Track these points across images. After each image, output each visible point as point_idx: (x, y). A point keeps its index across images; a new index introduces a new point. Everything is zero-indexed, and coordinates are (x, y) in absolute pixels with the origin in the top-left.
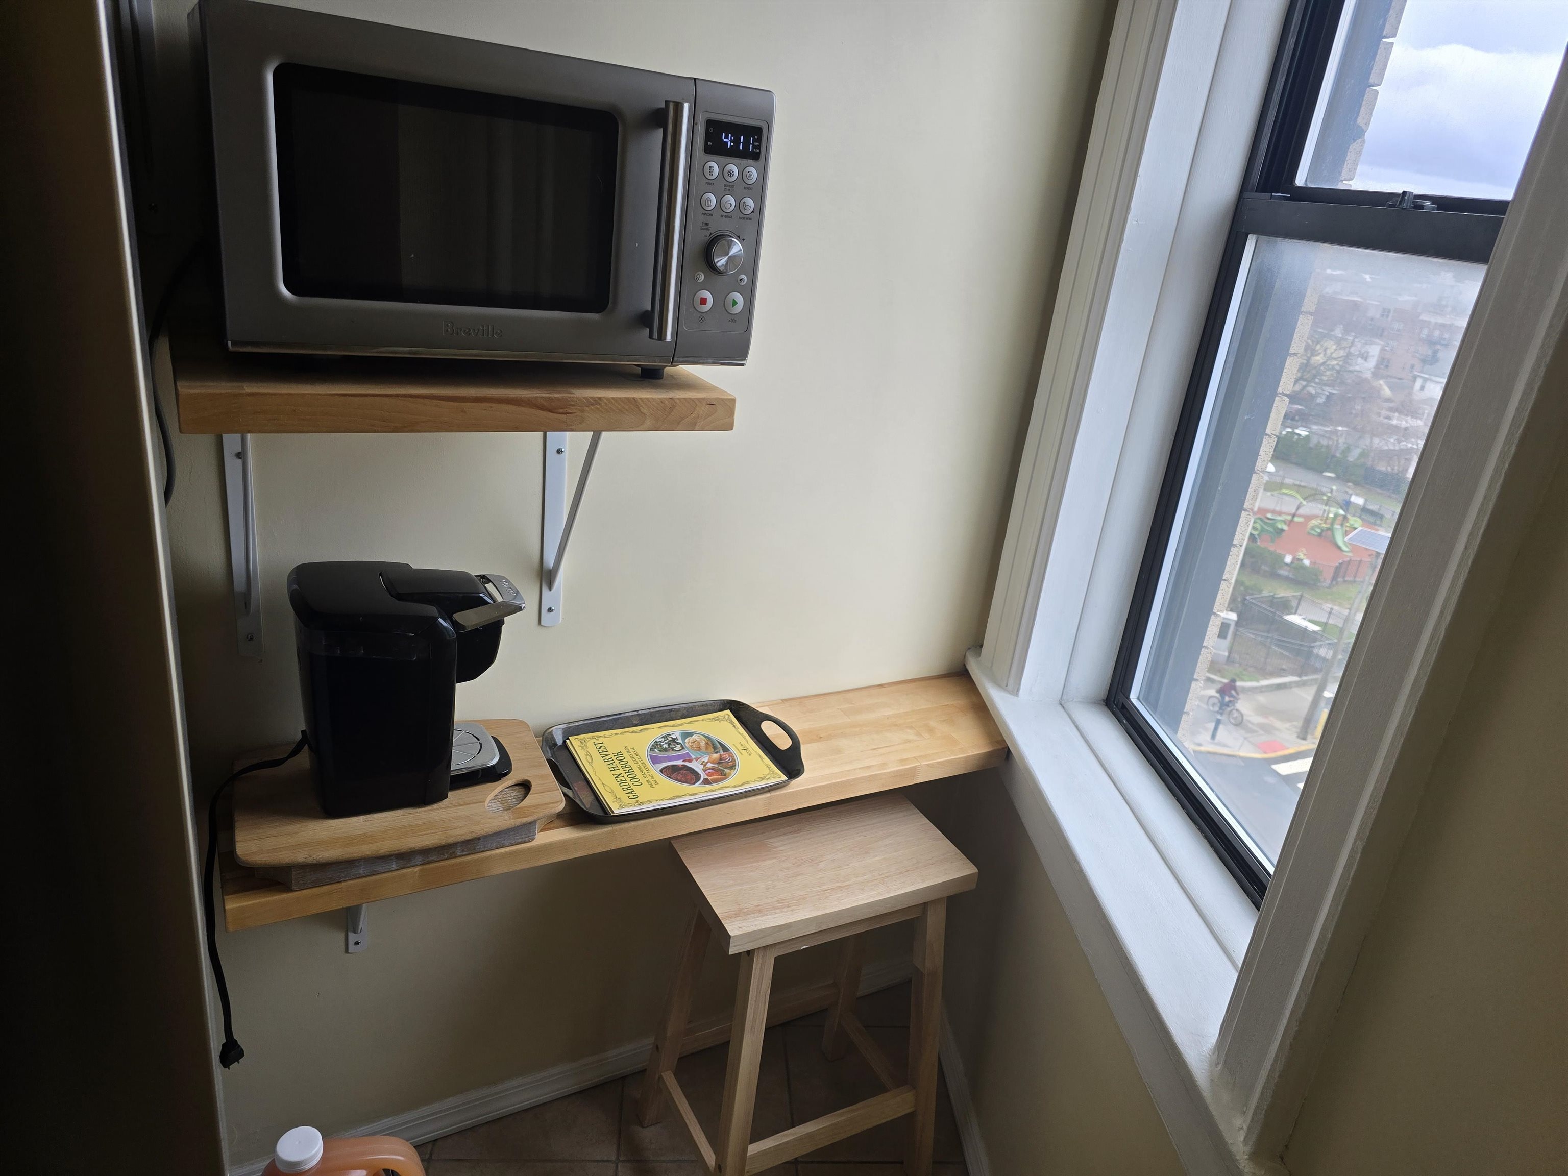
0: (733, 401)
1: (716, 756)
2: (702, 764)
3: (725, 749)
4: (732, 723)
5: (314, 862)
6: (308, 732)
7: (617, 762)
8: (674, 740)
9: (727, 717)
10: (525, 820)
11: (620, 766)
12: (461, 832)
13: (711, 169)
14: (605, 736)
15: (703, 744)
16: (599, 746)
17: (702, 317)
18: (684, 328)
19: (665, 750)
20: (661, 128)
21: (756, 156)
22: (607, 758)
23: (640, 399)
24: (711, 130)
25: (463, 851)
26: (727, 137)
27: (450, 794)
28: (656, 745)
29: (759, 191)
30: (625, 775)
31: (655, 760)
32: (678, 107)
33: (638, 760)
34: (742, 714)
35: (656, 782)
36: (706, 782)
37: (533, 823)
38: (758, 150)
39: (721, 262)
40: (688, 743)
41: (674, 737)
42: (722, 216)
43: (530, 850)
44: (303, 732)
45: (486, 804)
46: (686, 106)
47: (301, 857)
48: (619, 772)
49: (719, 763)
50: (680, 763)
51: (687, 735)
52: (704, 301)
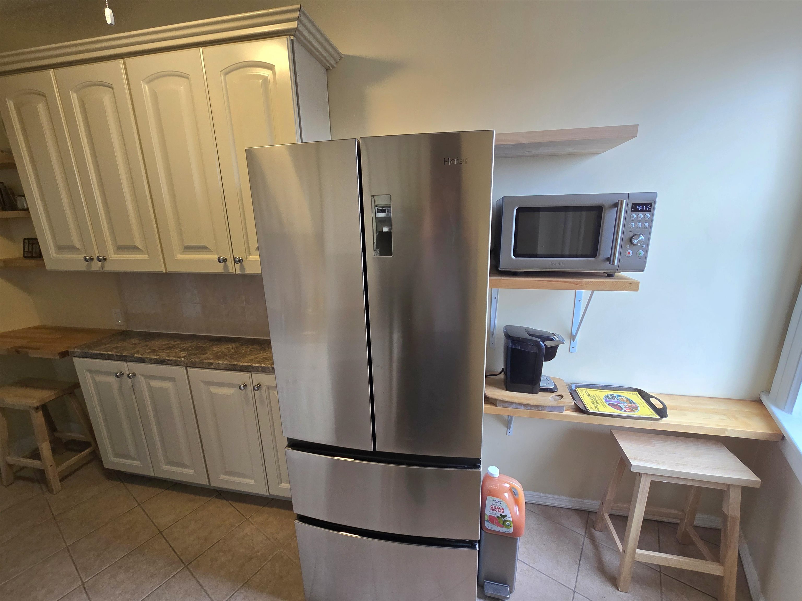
0: (639, 282)
1: (631, 405)
2: (624, 406)
3: (634, 403)
4: (638, 396)
5: (503, 400)
6: (504, 369)
7: (592, 398)
8: (614, 396)
9: (636, 394)
10: (561, 405)
11: (593, 400)
12: (542, 403)
13: (633, 216)
14: (589, 390)
15: (625, 400)
16: (586, 392)
17: (628, 258)
18: (621, 261)
19: (611, 399)
20: (616, 207)
21: (649, 211)
22: (589, 396)
23: (606, 282)
24: (634, 206)
25: (542, 409)
26: (639, 207)
27: (539, 393)
28: (606, 397)
29: (651, 221)
30: (595, 403)
31: (606, 401)
32: (622, 202)
33: (600, 399)
34: (642, 394)
35: (606, 407)
36: (625, 411)
37: (563, 406)
38: (650, 209)
39: (635, 242)
40: (620, 398)
41: (614, 395)
42: (636, 229)
43: (561, 414)
44: (503, 368)
45: (550, 398)
46: (625, 201)
47: (500, 398)
48: (593, 401)
49: (631, 407)
50: (616, 403)
51: (618, 396)
52: (629, 253)
